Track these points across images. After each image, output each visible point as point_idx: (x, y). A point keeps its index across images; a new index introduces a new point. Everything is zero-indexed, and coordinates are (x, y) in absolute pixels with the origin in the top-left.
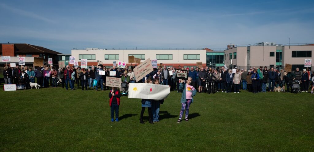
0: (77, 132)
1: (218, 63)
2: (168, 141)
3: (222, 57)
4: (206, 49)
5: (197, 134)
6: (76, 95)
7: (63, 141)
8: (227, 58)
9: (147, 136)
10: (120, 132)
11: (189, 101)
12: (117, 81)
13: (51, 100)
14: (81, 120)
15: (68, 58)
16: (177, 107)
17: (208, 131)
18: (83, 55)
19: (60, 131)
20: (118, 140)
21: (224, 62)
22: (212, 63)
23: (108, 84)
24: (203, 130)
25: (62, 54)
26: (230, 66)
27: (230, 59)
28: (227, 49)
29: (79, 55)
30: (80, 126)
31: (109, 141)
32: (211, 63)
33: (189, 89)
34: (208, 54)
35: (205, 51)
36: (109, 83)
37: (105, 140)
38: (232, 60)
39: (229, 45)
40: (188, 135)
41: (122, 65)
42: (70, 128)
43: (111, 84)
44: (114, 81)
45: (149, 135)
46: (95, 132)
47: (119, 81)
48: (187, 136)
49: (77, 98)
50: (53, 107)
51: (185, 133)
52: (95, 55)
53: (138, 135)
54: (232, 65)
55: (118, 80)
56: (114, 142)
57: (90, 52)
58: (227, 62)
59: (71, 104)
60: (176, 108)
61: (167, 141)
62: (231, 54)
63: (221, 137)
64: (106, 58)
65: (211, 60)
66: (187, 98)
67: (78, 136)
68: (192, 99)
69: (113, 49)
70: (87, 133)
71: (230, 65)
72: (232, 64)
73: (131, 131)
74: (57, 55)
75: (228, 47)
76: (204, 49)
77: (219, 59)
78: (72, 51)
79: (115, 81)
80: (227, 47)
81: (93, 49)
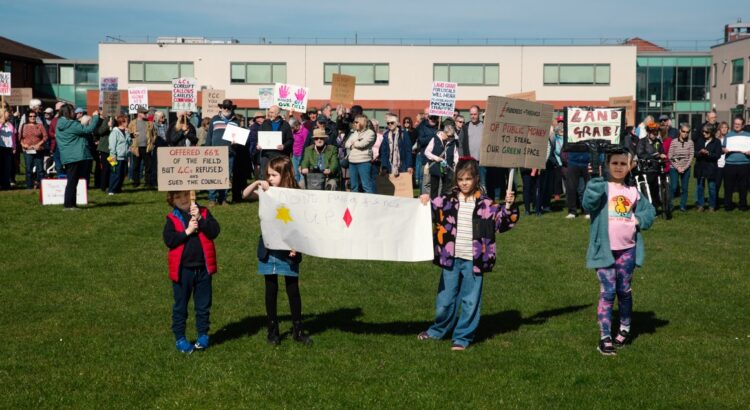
0: (142, 365)
1: (683, 97)
2: (501, 401)
3: (701, 74)
4: (635, 41)
5: (616, 378)
6: (124, 220)
7: (91, 396)
8: (721, 79)
9: (420, 381)
10: (312, 365)
11: (625, 257)
12: (209, 161)
13: (29, 238)
14: (153, 317)
15: (83, 74)
16: (526, 269)
17: (659, 365)
18: (145, 63)
19: (77, 356)
20: (306, 396)
21: (708, 96)
22: (658, 99)
23: (171, 183)
24: (639, 362)
25: (58, 58)
26: (733, 111)
27: (732, 84)
28: (722, 41)
29: (130, 62)
30: (151, 340)
31: (271, 399)
32: (654, 97)
33: (621, 206)
34: (643, 63)
35: (633, 50)
36: (174, 176)
37: (256, 395)
38: (741, 87)
39: (730, 26)
40: (582, 381)
41: (294, 99)
42: (112, 346)
43: (185, 177)
44: (194, 161)
45: (424, 380)
46: (214, 362)
47: (219, 161)
48: (577, 383)
49: (129, 233)
50: (40, 267)
51: (567, 373)
52: (192, 63)
53: (382, 375)
54: (741, 107)
55: (214, 157)
56: (288, 402)
57: (174, 52)
58: (724, 96)
59: (110, 254)
60: (524, 273)
61: (499, 403)
62: (738, 64)
63: (716, 390)
64: (234, 78)
65: (654, 88)
66: (616, 245)
67: (147, 377)
68: (635, 248)
69: (263, 41)
70: (181, 367)
71: (734, 106)
72: (741, 101)
73: (352, 362)
74: (40, 63)
75: (726, 35)
76: (627, 43)
77: (690, 82)
78: (102, 47)
79: (200, 164)
80: (723, 36)
81: (183, 41)
